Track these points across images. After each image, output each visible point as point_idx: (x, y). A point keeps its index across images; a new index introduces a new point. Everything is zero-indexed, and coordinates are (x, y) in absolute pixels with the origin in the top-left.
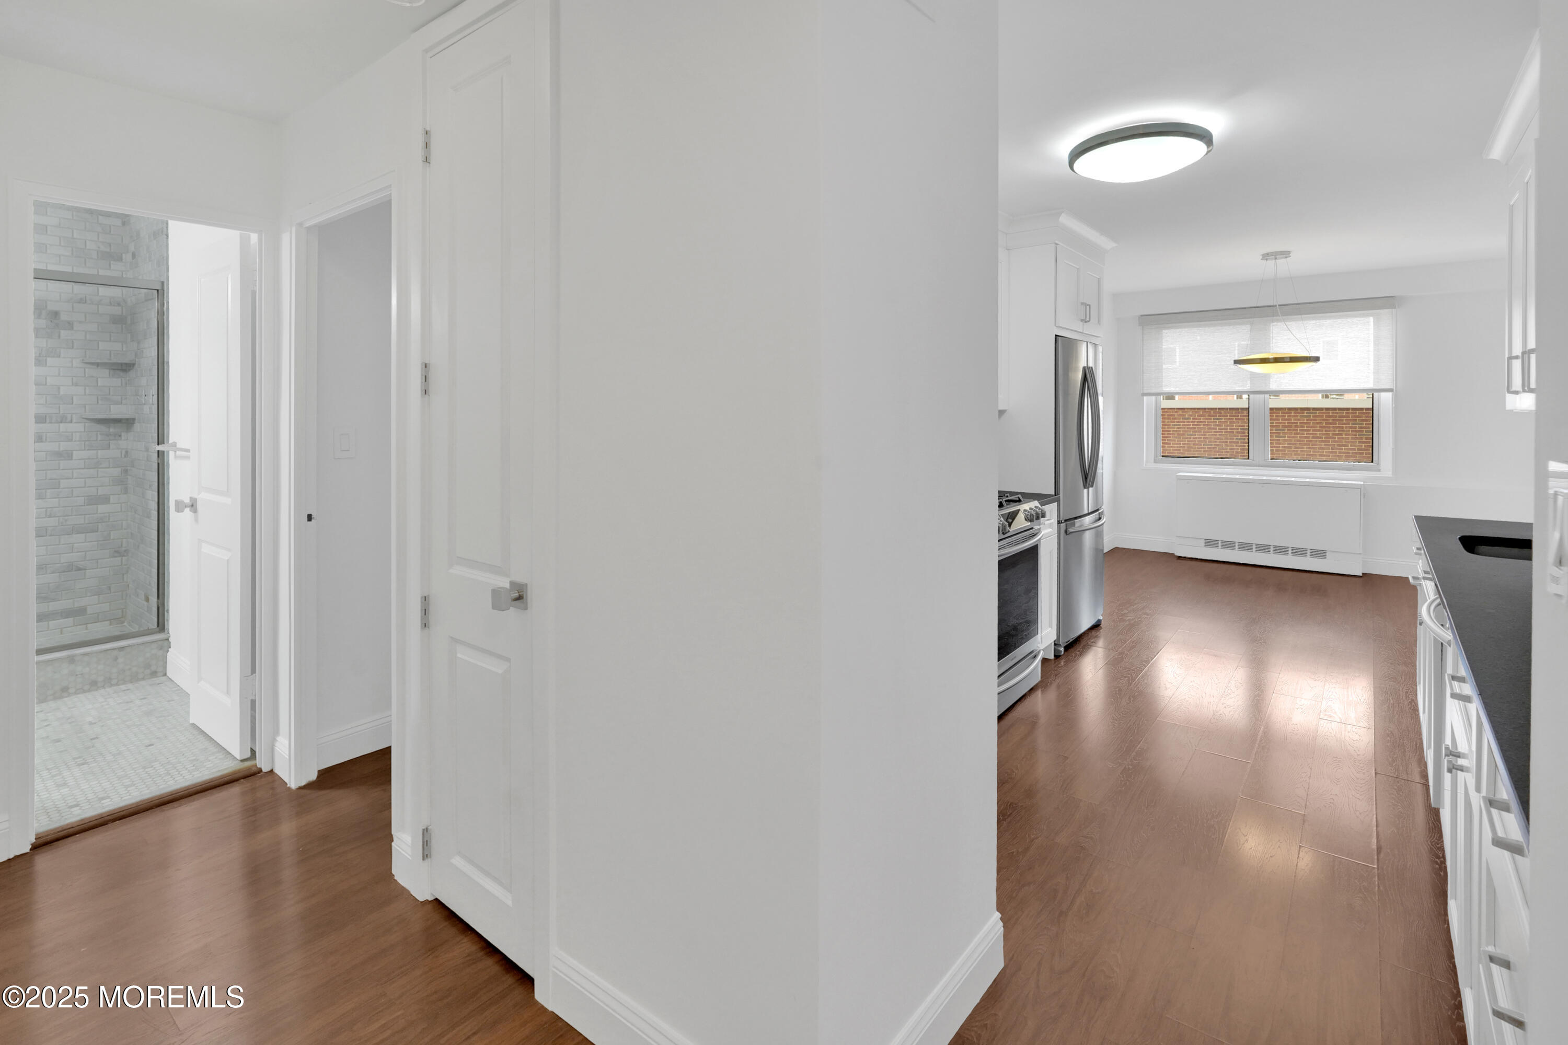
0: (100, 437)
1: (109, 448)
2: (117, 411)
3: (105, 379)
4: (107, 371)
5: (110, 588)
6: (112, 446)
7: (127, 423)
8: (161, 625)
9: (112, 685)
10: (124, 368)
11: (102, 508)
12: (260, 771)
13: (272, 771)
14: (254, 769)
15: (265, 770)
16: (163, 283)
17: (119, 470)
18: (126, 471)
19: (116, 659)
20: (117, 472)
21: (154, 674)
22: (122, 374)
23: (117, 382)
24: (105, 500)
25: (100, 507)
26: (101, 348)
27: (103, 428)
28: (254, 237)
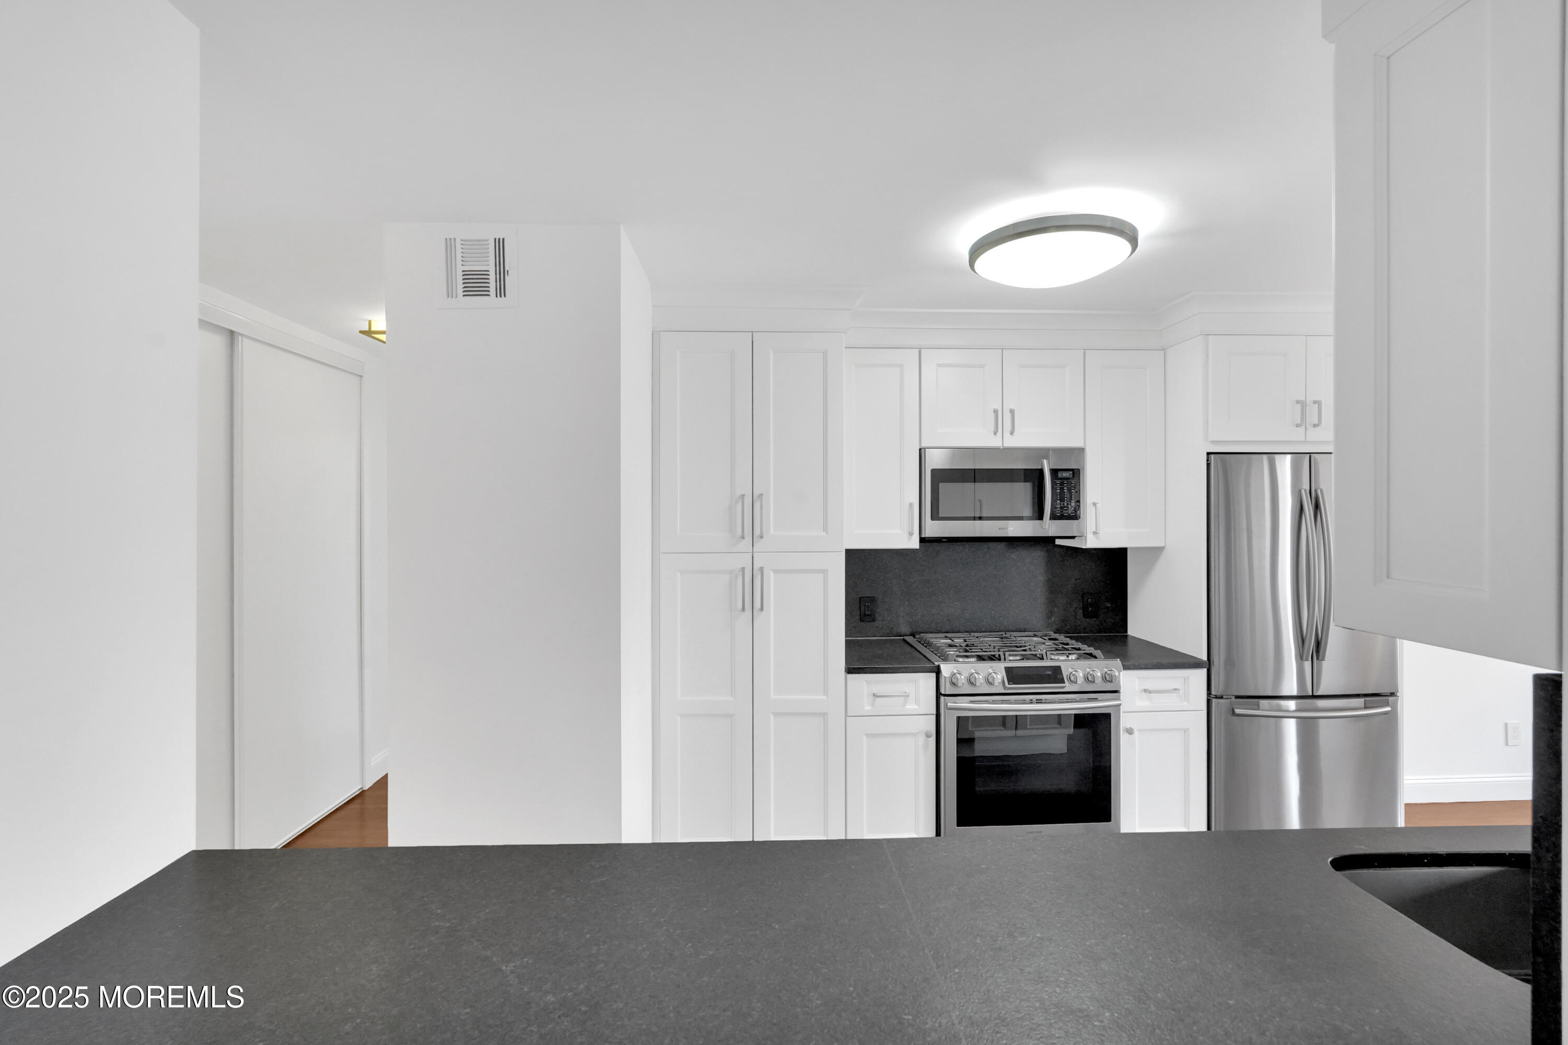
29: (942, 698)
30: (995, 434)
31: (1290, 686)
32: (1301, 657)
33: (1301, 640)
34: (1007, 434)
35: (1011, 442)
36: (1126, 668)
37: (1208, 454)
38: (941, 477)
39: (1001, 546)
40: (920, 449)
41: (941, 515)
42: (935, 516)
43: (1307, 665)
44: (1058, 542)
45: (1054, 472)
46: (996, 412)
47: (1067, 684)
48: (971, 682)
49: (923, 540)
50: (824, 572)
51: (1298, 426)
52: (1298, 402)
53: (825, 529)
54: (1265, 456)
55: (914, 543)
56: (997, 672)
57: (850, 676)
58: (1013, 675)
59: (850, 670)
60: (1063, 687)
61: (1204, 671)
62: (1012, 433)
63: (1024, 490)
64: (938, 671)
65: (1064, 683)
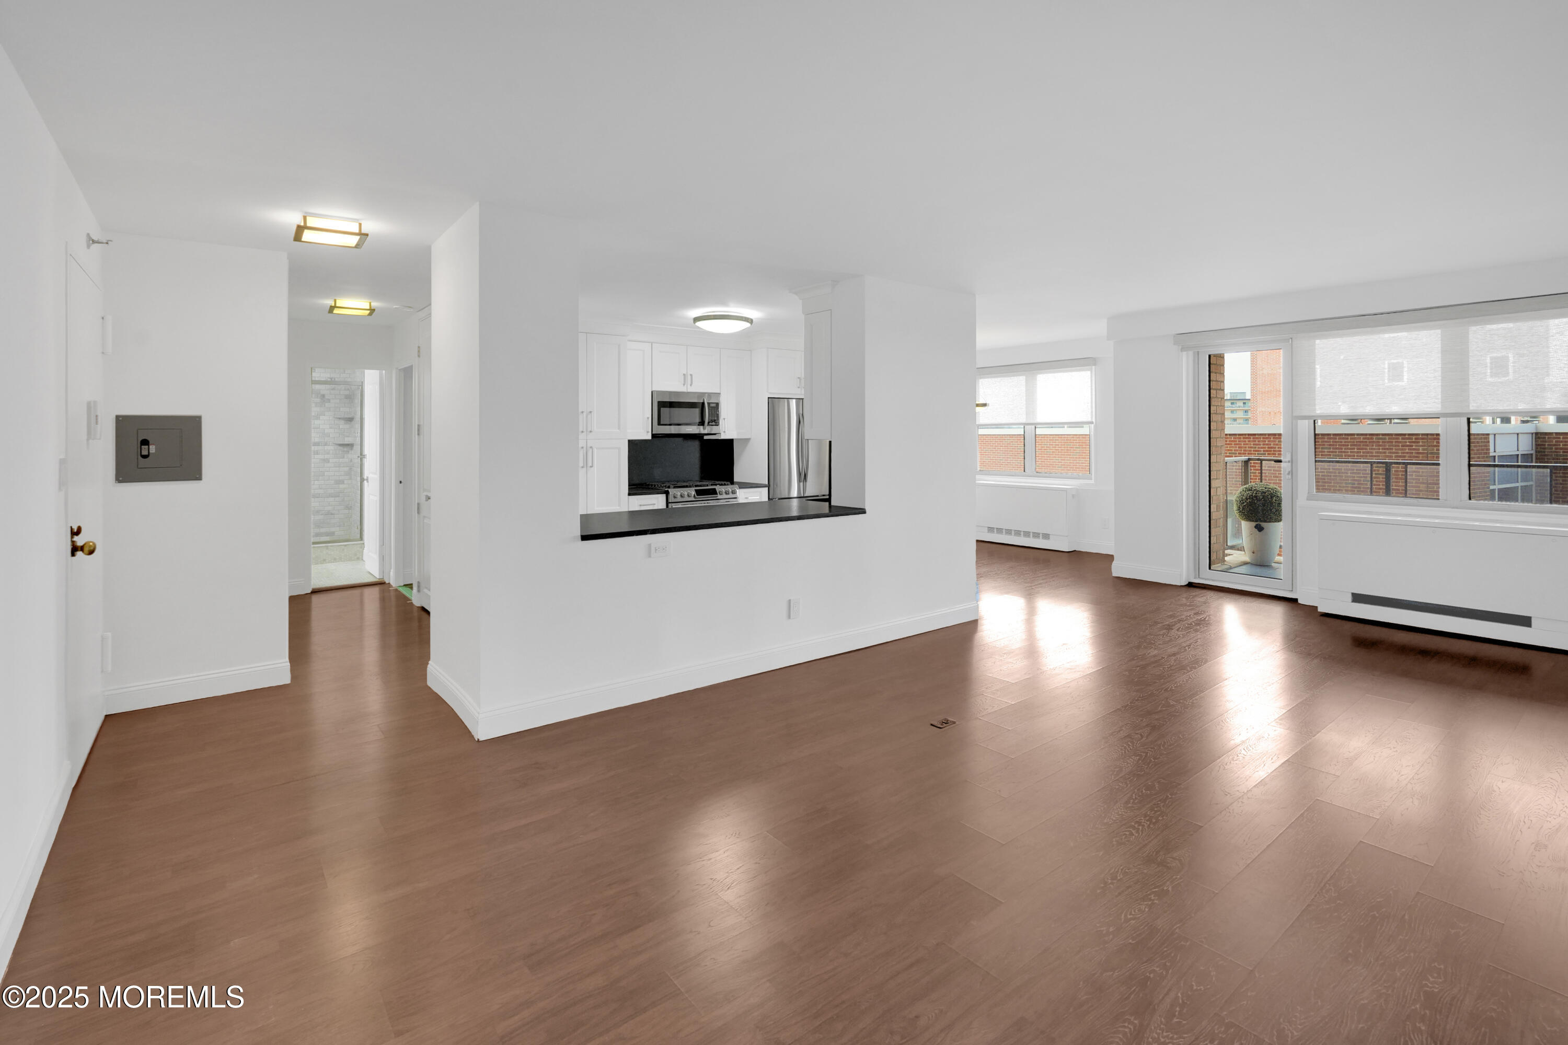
0: (340, 452)
1: (344, 458)
2: (348, 440)
3: (343, 425)
4: (343, 421)
5: (344, 524)
6: (345, 457)
7: (350, 446)
8: (361, 538)
9: (342, 561)
10: (350, 420)
11: (341, 486)
12: (385, 583)
13: (389, 583)
14: (383, 582)
15: (387, 582)
16: (362, 382)
17: (348, 468)
18: (351, 469)
19: (343, 550)
20: (346, 469)
21: (358, 558)
22: (349, 423)
23: (347, 426)
24: (342, 482)
25: (340, 485)
26: (341, 410)
27: (341, 448)
28: (384, 372)
29: (670, 505)
30: (684, 385)
31: (795, 493)
32: (799, 481)
33: (799, 474)
34: (689, 386)
35: (691, 389)
36: (740, 488)
37: (769, 398)
38: (662, 405)
39: (681, 439)
40: (652, 392)
41: (662, 423)
42: (659, 424)
43: (802, 484)
44: (706, 437)
45: (709, 404)
46: (684, 375)
47: (719, 495)
48: (682, 496)
49: (654, 436)
50: (619, 449)
51: (799, 387)
52: (799, 378)
53: (619, 428)
54: (786, 400)
55: (649, 437)
56: (692, 491)
57: (631, 497)
58: (699, 493)
59: (629, 494)
60: (717, 497)
61: (767, 488)
62: (691, 385)
63: (697, 411)
64: (667, 493)
65: (717, 494)
